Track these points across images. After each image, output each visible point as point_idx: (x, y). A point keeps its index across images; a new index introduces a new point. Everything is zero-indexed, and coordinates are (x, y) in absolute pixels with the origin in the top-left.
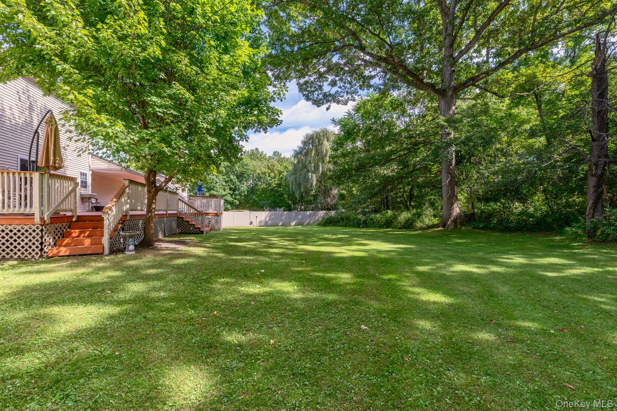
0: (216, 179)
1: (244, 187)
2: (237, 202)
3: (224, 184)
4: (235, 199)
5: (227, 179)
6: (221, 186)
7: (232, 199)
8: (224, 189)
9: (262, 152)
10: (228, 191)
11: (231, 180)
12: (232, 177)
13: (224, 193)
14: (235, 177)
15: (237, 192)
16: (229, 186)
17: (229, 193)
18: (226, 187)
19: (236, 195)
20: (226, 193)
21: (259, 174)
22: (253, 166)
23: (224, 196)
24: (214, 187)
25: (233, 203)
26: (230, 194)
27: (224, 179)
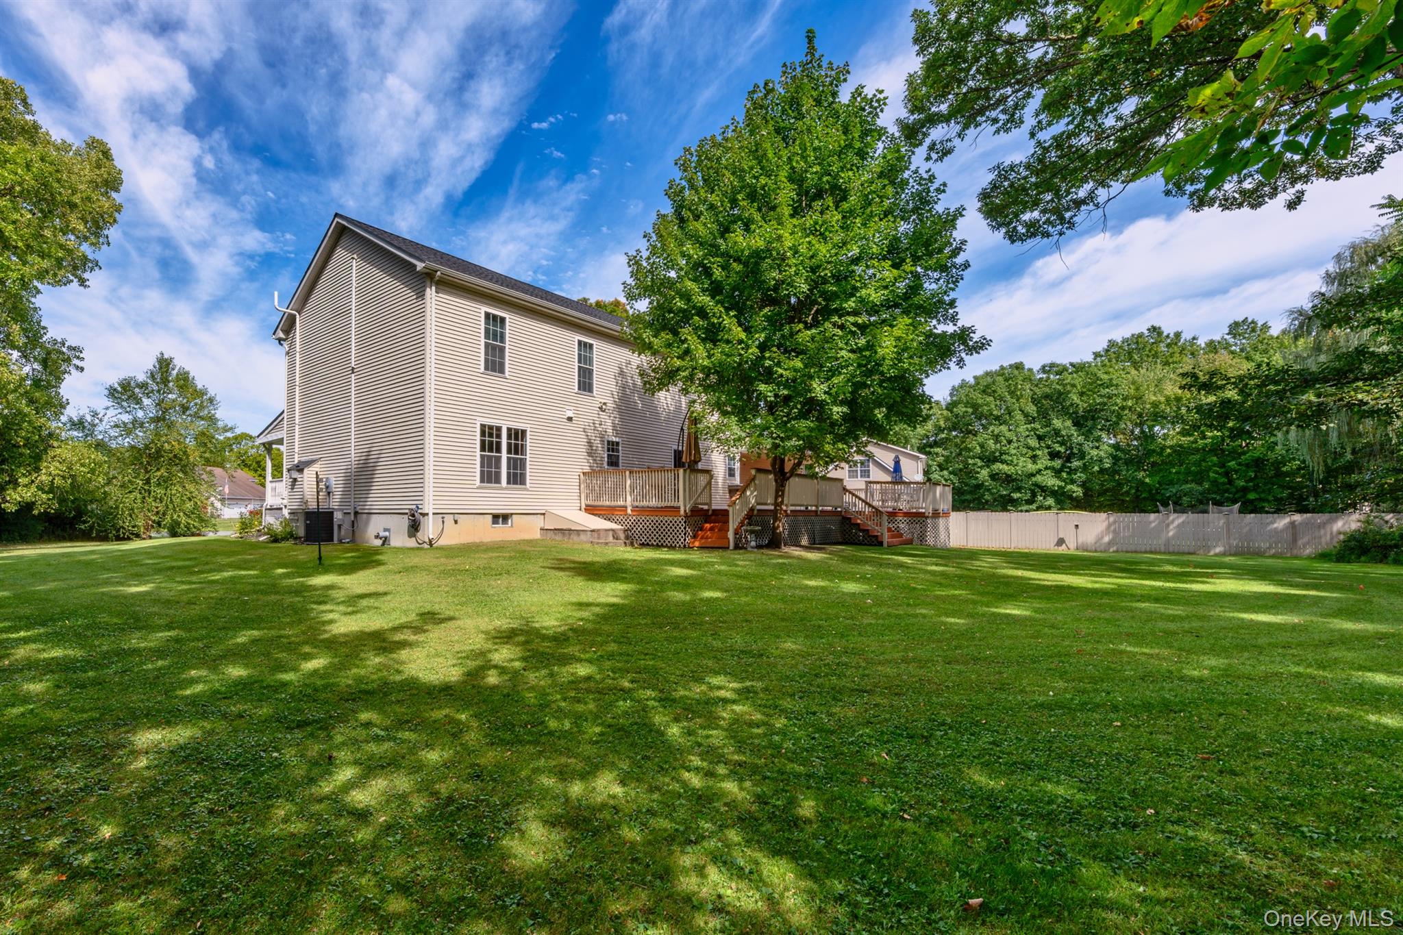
0: (1008, 434)
1: (1103, 447)
2: (1078, 491)
3: (1033, 442)
4: (1073, 482)
5: (1041, 432)
6: (1025, 451)
7: (1058, 483)
8: (1034, 458)
9: (1178, 335)
10: (1044, 462)
11: (1057, 433)
12: (1057, 423)
13: (1031, 467)
14: (1069, 423)
15: (1076, 463)
16: (1048, 447)
17: (1046, 468)
18: (1039, 453)
19: (1072, 471)
20: (1040, 466)
21: (1155, 405)
22: (1134, 383)
23: (1033, 475)
24: (1001, 454)
25: (1063, 494)
26: (1052, 468)
27: (1034, 429)
